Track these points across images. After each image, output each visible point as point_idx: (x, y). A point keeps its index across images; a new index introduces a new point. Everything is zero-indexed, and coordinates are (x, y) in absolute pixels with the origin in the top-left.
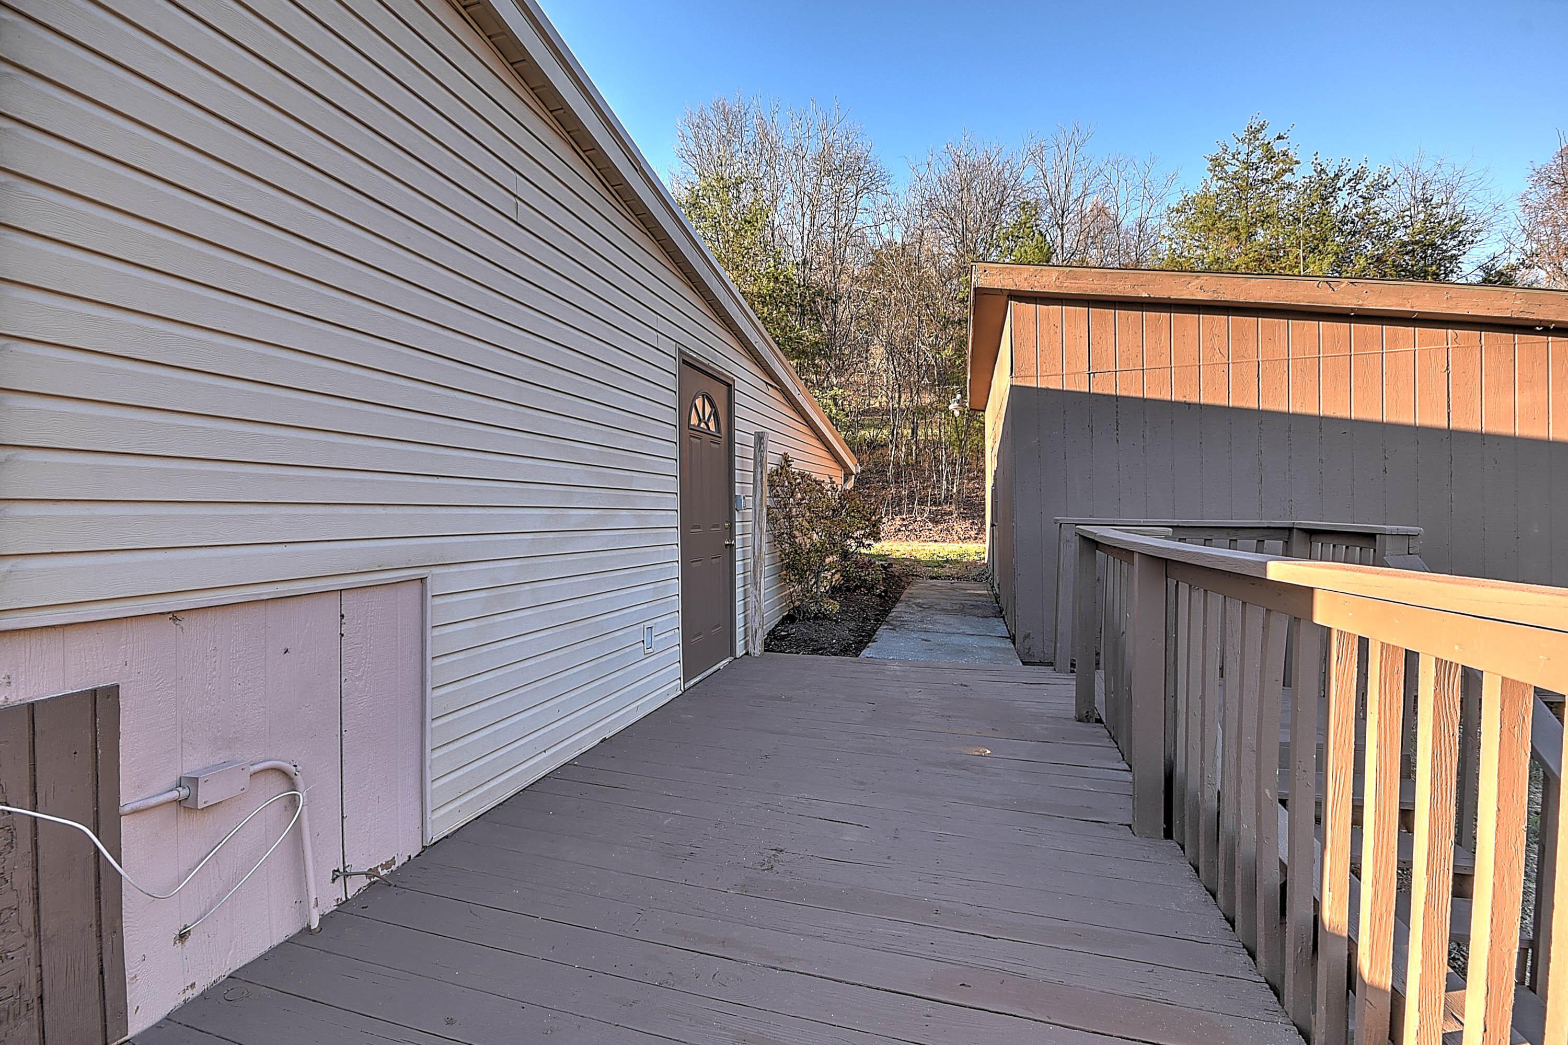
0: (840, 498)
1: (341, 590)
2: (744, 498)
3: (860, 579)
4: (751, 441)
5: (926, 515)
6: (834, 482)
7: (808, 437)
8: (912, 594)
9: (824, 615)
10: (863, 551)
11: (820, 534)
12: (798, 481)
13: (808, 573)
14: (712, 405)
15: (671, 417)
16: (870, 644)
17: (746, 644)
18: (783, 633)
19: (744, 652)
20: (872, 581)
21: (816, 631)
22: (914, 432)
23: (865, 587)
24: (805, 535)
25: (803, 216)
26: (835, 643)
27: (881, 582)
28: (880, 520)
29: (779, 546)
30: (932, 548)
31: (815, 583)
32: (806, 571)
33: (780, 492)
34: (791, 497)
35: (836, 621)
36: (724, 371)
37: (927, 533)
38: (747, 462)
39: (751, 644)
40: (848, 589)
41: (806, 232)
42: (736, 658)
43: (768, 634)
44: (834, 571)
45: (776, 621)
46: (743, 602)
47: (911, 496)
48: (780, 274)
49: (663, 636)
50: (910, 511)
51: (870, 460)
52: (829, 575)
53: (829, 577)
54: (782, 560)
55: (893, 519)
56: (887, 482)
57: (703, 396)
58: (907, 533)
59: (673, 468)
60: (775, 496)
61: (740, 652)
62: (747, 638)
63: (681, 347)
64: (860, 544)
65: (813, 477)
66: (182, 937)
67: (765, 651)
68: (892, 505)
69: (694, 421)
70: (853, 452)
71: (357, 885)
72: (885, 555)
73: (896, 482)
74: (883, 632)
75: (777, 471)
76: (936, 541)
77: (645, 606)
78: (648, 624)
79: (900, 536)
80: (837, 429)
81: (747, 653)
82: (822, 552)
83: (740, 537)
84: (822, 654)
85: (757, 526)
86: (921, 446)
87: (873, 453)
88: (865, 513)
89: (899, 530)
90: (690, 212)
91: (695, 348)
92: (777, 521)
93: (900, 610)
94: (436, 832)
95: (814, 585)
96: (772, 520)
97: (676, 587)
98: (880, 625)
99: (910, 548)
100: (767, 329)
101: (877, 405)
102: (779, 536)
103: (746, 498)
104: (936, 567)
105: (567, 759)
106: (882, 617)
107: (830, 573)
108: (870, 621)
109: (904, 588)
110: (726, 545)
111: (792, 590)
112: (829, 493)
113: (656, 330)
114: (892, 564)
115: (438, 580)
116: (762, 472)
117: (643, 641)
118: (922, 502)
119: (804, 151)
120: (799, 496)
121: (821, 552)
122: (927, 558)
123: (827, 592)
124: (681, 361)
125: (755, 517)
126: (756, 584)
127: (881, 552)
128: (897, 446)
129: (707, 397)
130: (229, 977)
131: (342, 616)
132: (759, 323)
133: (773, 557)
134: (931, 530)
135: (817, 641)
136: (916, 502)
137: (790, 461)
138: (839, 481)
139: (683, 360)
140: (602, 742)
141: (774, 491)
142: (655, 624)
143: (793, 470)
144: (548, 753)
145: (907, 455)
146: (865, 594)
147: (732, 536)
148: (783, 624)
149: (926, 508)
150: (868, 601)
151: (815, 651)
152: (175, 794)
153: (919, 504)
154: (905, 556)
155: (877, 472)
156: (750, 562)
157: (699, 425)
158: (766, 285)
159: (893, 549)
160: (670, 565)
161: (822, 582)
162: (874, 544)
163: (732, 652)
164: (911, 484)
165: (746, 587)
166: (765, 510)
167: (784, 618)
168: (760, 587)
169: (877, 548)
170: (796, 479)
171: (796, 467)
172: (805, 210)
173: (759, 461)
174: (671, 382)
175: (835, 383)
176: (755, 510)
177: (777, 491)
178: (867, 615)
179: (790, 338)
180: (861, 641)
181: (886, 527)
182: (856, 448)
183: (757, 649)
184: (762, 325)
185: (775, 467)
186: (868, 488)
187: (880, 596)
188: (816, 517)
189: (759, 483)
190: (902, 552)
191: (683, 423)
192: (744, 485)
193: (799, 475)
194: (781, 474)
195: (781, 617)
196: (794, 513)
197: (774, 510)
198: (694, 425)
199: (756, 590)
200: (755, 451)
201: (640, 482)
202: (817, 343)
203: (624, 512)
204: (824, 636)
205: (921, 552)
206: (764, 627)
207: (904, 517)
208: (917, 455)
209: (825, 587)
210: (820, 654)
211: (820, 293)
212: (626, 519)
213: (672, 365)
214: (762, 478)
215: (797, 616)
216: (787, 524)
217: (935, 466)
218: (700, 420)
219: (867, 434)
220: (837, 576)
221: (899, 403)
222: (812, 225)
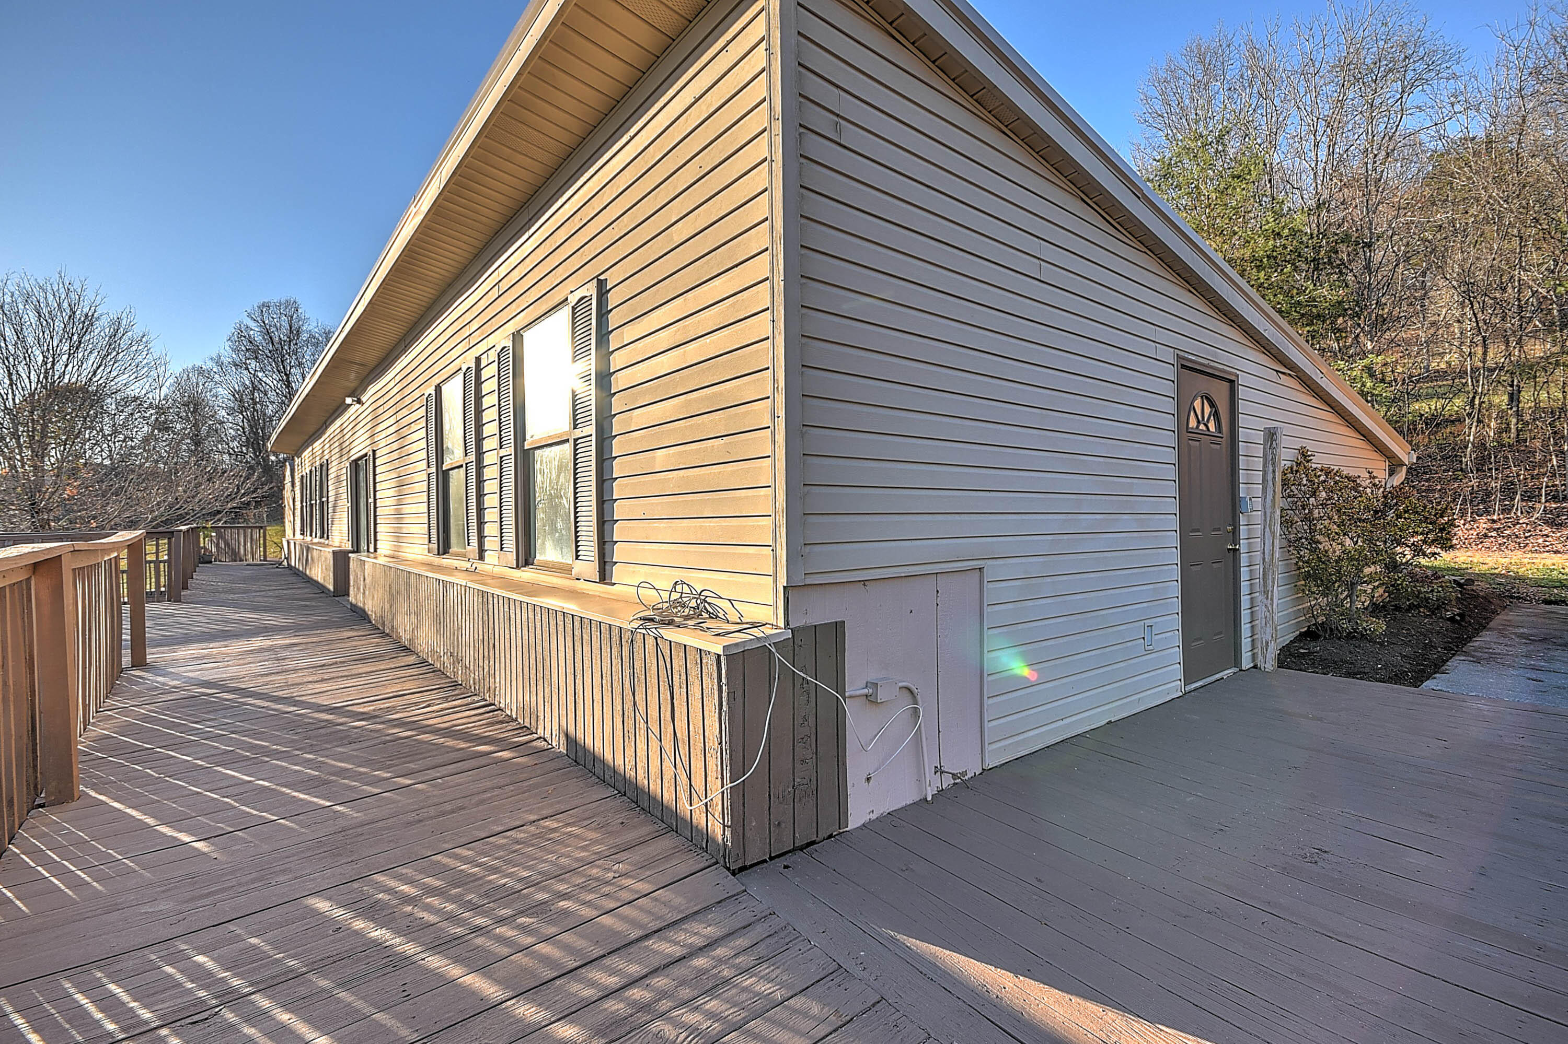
0: (1385, 497)
1: (937, 573)
2: (1250, 499)
3: (1418, 597)
4: (1260, 438)
5: (1536, 515)
6: (1374, 477)
7: (1335, 425)
8: (1509, 621)
9: (1363, 635)
10: (1424, 561)
11: (1355, 540)
12: (1322, 478)
13: (1336, 585)
14: (1212, 405)
15: (1170, 422)
16: (1437, 675)
17: (1254, 657)
18: (1302, 651)
19: (1252, 665)
20: (1438, 600)
21: (1351, 652)
22: (1514, 398)
23: (1426, 607)
24: (1333, 540)
25: (1317, 145)
26: (1380, 669)
27: (1454, 603)
28: (1451, 523)
29: (1295, 552)
30: (1549, 562)
31: (1347, 596)
32: (1335, 582)
33: (1296, 492)
34: (1311, 497)
35: (1381, 644)
36: (1225, 368)
37: (1540, 541)
38: (1253, 461)
39: (1260, 657)
40: (1397, 608)
41: (1321, 166)
42: (1241, 670)
43: (1280, 650)
44: (1376, 584)
45: (1291, 637)
46: (1249, 611)
47: (1509, 490)
48: (1283, 228)
49: (1163, 636)
50: (1506, 510)
51: (1430, 442)
52: (1369, 588)
53: (1369, 591)
54: (1299, 568)
55: (1474, 520)
56: (1462, 470)
57: (1202, 397)
58: (1500, 540)
59: (1171, 473)
60: (1289, 496)
61: (1246, 663)
62: (1255, 651)
63: (1179, 353)
64: (1418, 551)
65: (1345, 473)
66: (868, 779)
67: (1279, 667)
68: (1471, 501)
69: (1193, 423)
70: (1401, 432)
71: (948, 781)
72: (1461, 569)
73: (1478, 470)
74: (1458, 667)
75: (1292, 468)
76: (1557, 552)
77: (1145, 605)
78: (1148, 622)
79: (1487, 544)
80: (1373, 405)
81: (1255, 667)
82: (1360, 561)
83: (1246, 541)
84: (1361, 679)
85: (1267, 529)
86: (1527, 418)
87: (1436, 432)
88: (1427, 514)
89: (1486, 536)
90: (1159, 186)
91: (1196, 352)
92: (1292, 524)
93: (1488, 639)
94: (991, 763)
95: (1346, 598)
96: (1287, 523)
97: (1175, 589)
98: (1454, 655)
99: (1507, 560)
100: (1263, 297)
101: (1443, 366)
102: (1295, 541)
103: (1253, 499)
104: (1555, 587)
105: (1080, 731)
106: (1457, 647)
107: (1370, 586)
108: (1436, 648)
109: (1494, 612)
110: (1230, 549)
111: (1313, 603)
112: (1369, 490)
113: (1154, 342)
114: (1473, 581)
115: (993, 570)
116: (1274, 471)
117: (1144, 638)
118: (1530, 496)
119: (1317, 64)
120: (1324, 494)
121: (1357, 560)
122: (1539, 575)
123: (1366, 609)
124: (1180, 366)
125: (1265, 520)
126: (1266, 592)
127: (1453, 565)
128: (1479, 421)
129: (1207, 398)
130: (889, 813)
131: (938, 591)
132: (1253, 293)
133: (1287, 564)
134: (1547, 536)
135: (1351, 663)
136: (1518, 497)
137: (1309, 456)
138: (1381, 474)
139: (1182, 365)
140: (1108, 723)
141: (1288, 491)
142: (1156, 623)
143: (1314, 466)
144: (1065, 721)
145: (1500, 432)
146: (1426, 616)
147: (1236, 541)
148: (1301, 641)
149: (1538, 505)
150: (1431, 624)
151: (1349, 675)
152: (866, 691)
153: (1522, 500)
154: (1496, 571)
155: (1443, 458)
156: (1258, 569)
157: (1198, 427)
158: (1262, 246)
159: (1475, 560)
160: (1169, 567)
161: (1357, 597)
162: (1443, 553)
163: (1237, 662)
164: (1507, 472)
165: (1253, 595)
166: (1278, 512)
167: (1301, 634)
168: (1272, 595)
169: (1445, 559)
170: (1320, 476)
171: (1317, 462)
172: (1318, 138)
173: (1270, 458)
174: (1169, 389)
175: (1370, 348)
176: (1265, 513)
177: (1292, 491)
178: (1431, 641)
179: (1299, 303)
180: (1423, 671)
181: (1461, 531)
182: (1406, 430)
183: (1270, 664)
184: (1257, 294)
185: (1289, 464)
186: (1428, 480)
187: (1452, 619)
188: (1349, 520)
189: (1270, 483)
190: (1491, 565)
191: (1182, 428)
192: (1249, 485)
193: (1322, 470)
194: (1297, 471)
195: (1298, 633)
196: (1316, 515)
197: (1289, 512)
198: (1192, 428)
199: (1267, 598)
200: (1264, 448)
201: (1140, 487)
202: (1340, 303)
203: (1125, 517)
204: (1362, 660)
205: (1528, 567)
206: (1278, 641)
207: (1495, 517)
208: (1518, 431)
209: (1363, 603)
210: (1358, 679)
211: (1346, 239)
212: (1127, 523)
213: (1170, 372)
214: (1274, 478)
215: (1321, 633)
216: (1306, 527)
217: (1556, 444)
218: (1199, 422)
219: (1425, 407)
220: (1381, 590)
221: (1484, 360)
222: (1330, 154)
